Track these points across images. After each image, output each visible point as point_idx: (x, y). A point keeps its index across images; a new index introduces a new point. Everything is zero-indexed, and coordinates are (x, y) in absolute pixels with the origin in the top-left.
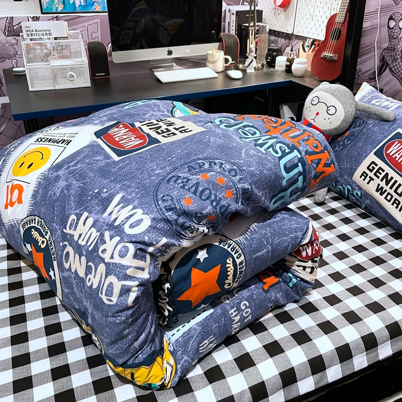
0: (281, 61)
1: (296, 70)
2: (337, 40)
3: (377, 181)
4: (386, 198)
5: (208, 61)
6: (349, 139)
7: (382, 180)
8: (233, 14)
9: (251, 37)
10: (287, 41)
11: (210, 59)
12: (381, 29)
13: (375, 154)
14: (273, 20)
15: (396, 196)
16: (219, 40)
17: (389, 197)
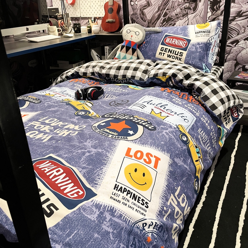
0: (84, 29)
3: (166, 54)
4: (172, 58)
6: (146, 44)
7: (168, 52)
10: (76, 22)
11: (50, 30)
13: (161, 44)
15: (176, 56)
17: (173, 57)
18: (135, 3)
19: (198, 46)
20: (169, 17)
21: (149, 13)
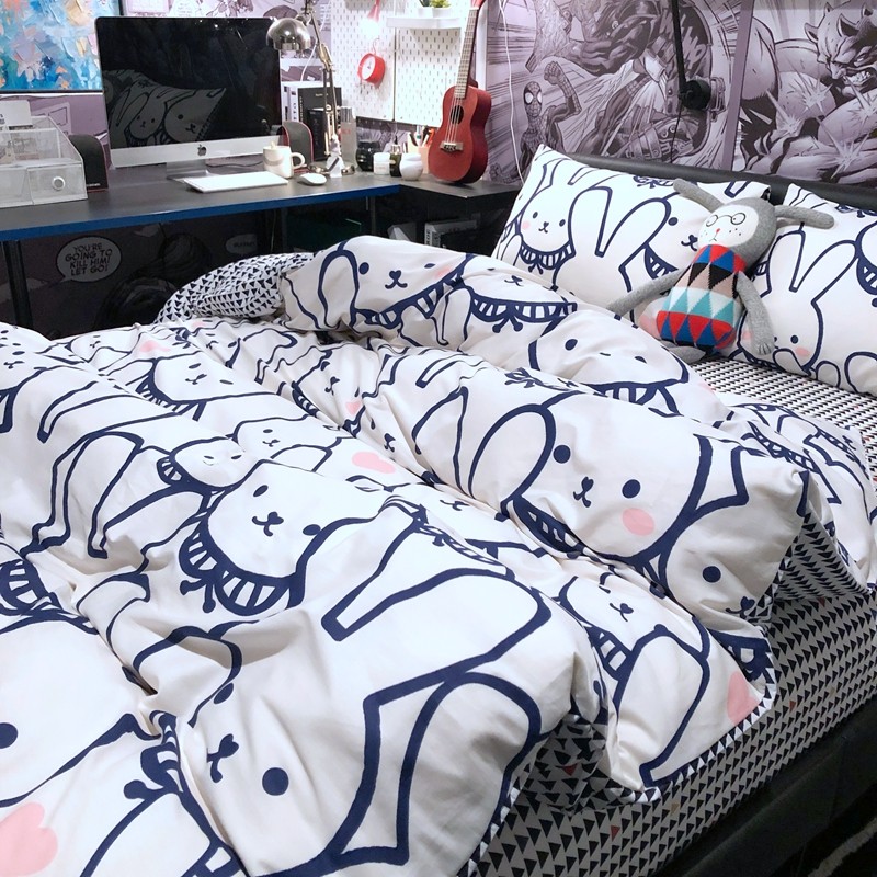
0: (381, 160)
1: (406, 169)
2: (459, 122)
5: (267, 162)
8: (293, 94)
9: (331, 128)
10: (385, 133)
11: (269, 158)
12: (516, 106)
14: (360, 102)
16: (281, 132)
18: (535, 99)
20: (624, 156)
21: (572, 135)
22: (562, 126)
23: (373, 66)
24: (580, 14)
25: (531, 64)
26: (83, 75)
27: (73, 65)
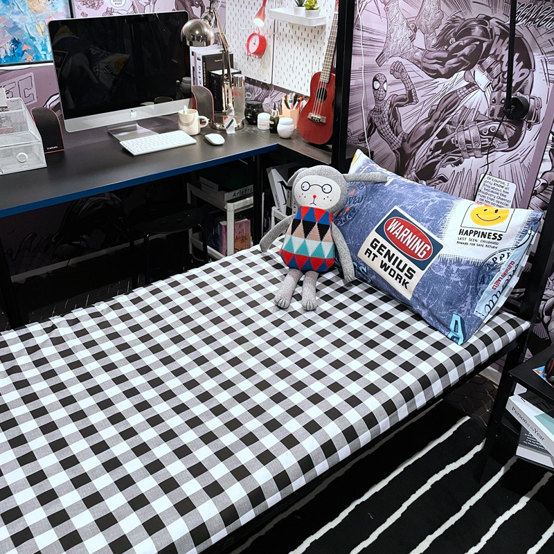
0: (264, 119)
1: (282, 131)
2: (325, 99)
4: (389, 274)
5: (181, 122)
6: (350, 215)
7: (385, 257)
8: (199, 59)
10: (265, 91)
11: (182, 120)
12: (367, 90)
15: (398, 272)
17: (392, 273)
18: (381, 87)
19: (455, 268)
20: (449, 142)
21: (410, 118)
22: (402, 111)
23: (257, 43)
24: (423, 28)
25: (380, 59)
26: (42, 50)
27: (34, 43)
